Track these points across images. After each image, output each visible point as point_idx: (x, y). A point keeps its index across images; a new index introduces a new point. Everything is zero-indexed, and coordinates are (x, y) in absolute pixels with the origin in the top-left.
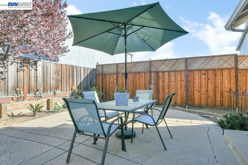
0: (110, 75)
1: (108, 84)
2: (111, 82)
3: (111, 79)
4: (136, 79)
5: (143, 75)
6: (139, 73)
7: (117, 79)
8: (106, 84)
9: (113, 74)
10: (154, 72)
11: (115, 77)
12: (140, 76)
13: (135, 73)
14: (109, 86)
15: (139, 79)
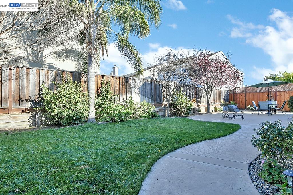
0: (240, 94)
1: (238, 99)
2: (241, 98)
3: (241, 96)
4: (260, 96)
5: (265, 94)
6: (262, 92)
7: (245, 96)
8: (237, 99)
9: (243, 93)
10: (273, 92)
11: (244, 95)
12: (263, 95)
13: (259, 92)
14: (240, 101)
15: (262, 96)
